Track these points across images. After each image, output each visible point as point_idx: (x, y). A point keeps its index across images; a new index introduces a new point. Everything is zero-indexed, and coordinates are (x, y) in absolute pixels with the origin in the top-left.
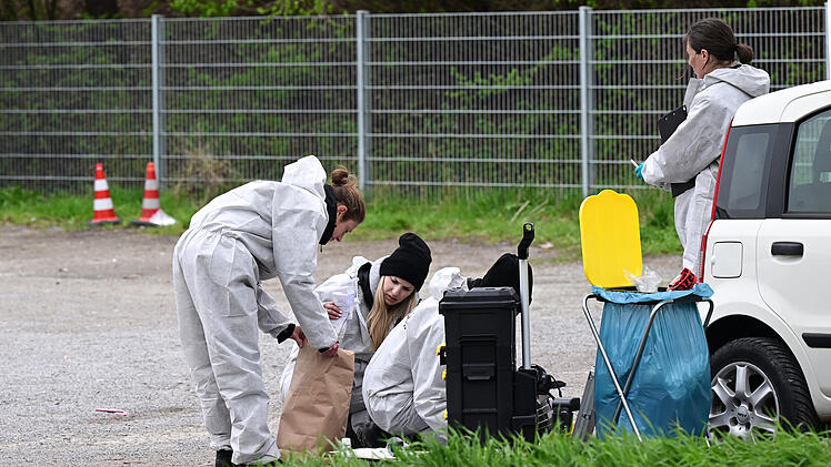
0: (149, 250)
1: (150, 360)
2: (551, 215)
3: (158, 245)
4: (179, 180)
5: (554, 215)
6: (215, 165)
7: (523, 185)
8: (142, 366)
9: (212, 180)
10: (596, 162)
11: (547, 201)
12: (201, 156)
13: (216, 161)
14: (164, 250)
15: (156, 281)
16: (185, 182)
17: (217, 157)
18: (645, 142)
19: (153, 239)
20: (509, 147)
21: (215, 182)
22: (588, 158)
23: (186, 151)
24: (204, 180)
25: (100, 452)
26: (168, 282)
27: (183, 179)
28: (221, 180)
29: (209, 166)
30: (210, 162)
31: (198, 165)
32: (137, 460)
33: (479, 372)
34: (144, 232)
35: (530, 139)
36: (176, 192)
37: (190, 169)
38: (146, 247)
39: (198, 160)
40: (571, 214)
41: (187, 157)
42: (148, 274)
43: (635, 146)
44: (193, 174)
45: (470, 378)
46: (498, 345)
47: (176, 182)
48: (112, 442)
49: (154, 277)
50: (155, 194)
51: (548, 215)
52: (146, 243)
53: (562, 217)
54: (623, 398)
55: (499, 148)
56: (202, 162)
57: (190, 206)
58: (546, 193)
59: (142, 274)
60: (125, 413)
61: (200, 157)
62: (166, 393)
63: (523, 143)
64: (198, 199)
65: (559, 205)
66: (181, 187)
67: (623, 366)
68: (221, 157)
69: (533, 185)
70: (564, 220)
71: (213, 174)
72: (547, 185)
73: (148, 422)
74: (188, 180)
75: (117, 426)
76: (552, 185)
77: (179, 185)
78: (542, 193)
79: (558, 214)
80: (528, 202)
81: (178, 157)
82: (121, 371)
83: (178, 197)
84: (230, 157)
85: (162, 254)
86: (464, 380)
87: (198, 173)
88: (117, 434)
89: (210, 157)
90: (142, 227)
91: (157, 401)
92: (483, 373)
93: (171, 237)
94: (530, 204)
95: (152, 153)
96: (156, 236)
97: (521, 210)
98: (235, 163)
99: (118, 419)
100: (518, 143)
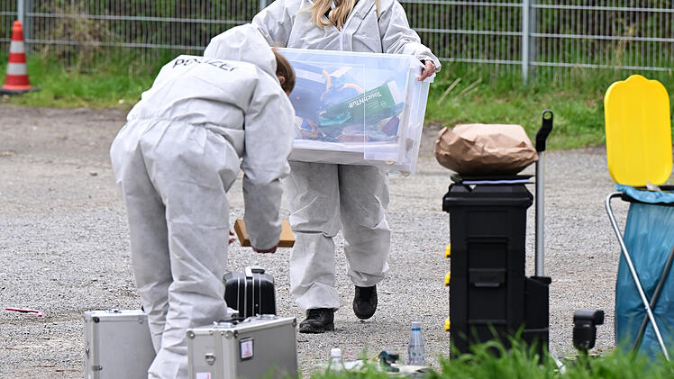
0: (19, 123)
1: (53, 253)
2: (485, 96)
3: (27, 117)
4: (47, 42)
5: (489, 96)
6: (89, 25)
7: (452, 60)
8: (47, 259)
9: (86, 44)
10: (539, 35)
11: (480, 80)
12: (74, 15)
13: (92, 22)
14: (36, 124)
15: (34, 161)
16: (54, 45)
17: (92, 17)
18: (590, 13)
19: (21, 111)
20: (431, 14)
21: (90, 46)
22: (530, 30)
23: (57, 9)
24: (76, 43)
25: (25, 357)
26: (50, 162)
27: (52, 41)
28: (97, 44)
29: (82, 27)
30: (84, 23)
31: (70, 26)
32: (70, 368)
33: (487, 277)
34: (8, 102)
35: (456, 6)
36: (43, 57)
37: (60, 30)
38: (15, 120)
39: (70, 19)
40: (507, 95)
41: (57, 15)
42: (22, 152)
43: (579, 16)
44: (64, 35)
45: (477, 285)
46: (510, 248)
47: (44, 45)
48: (35, 347)
49: (30, 156)
50: (21, 58)
51: (481, 95)
52: (12, 115)
53: (498, 98)
54: (649, 311)
55: (420, 15)
56: (75, 22)
57: (60, 72)
58: (478, 70)
59: (15, 152)
60: (40, 314)
61: (71, 16)
62: (82, 291)
63: (448, 10)
64: (69, 64)
65: (495, 83)
66: (49, 51)
67: (650, 277)
68: (97, 17)
69: (464, 60)
70: (500, 102)
71: (88, 36)
72: (480, 61)
73: (69, 325)
74: (57, 42)
75: (36, 328)
76: (486, 61)
77: (47, 48)
78: (474, 70)
79: (493, 96)
80: (459, 80)
81: (47, 15)
82: (23, 264)
83: (45, 62)
84: (108, 17)
85: (35, 128)
86: (470, 286)
87: (69, 34)
88: (37, 336)
89: (84, 16)
90: (6, 97)
91: (74, 301)
92: (492, 279)
93: (41, 109)
94: (460, 82)
95: (16, 10)
96: (23, 107)
97: (449, 89)
98: (113, 25)
99: (34, 320)
100: (442, 9)
